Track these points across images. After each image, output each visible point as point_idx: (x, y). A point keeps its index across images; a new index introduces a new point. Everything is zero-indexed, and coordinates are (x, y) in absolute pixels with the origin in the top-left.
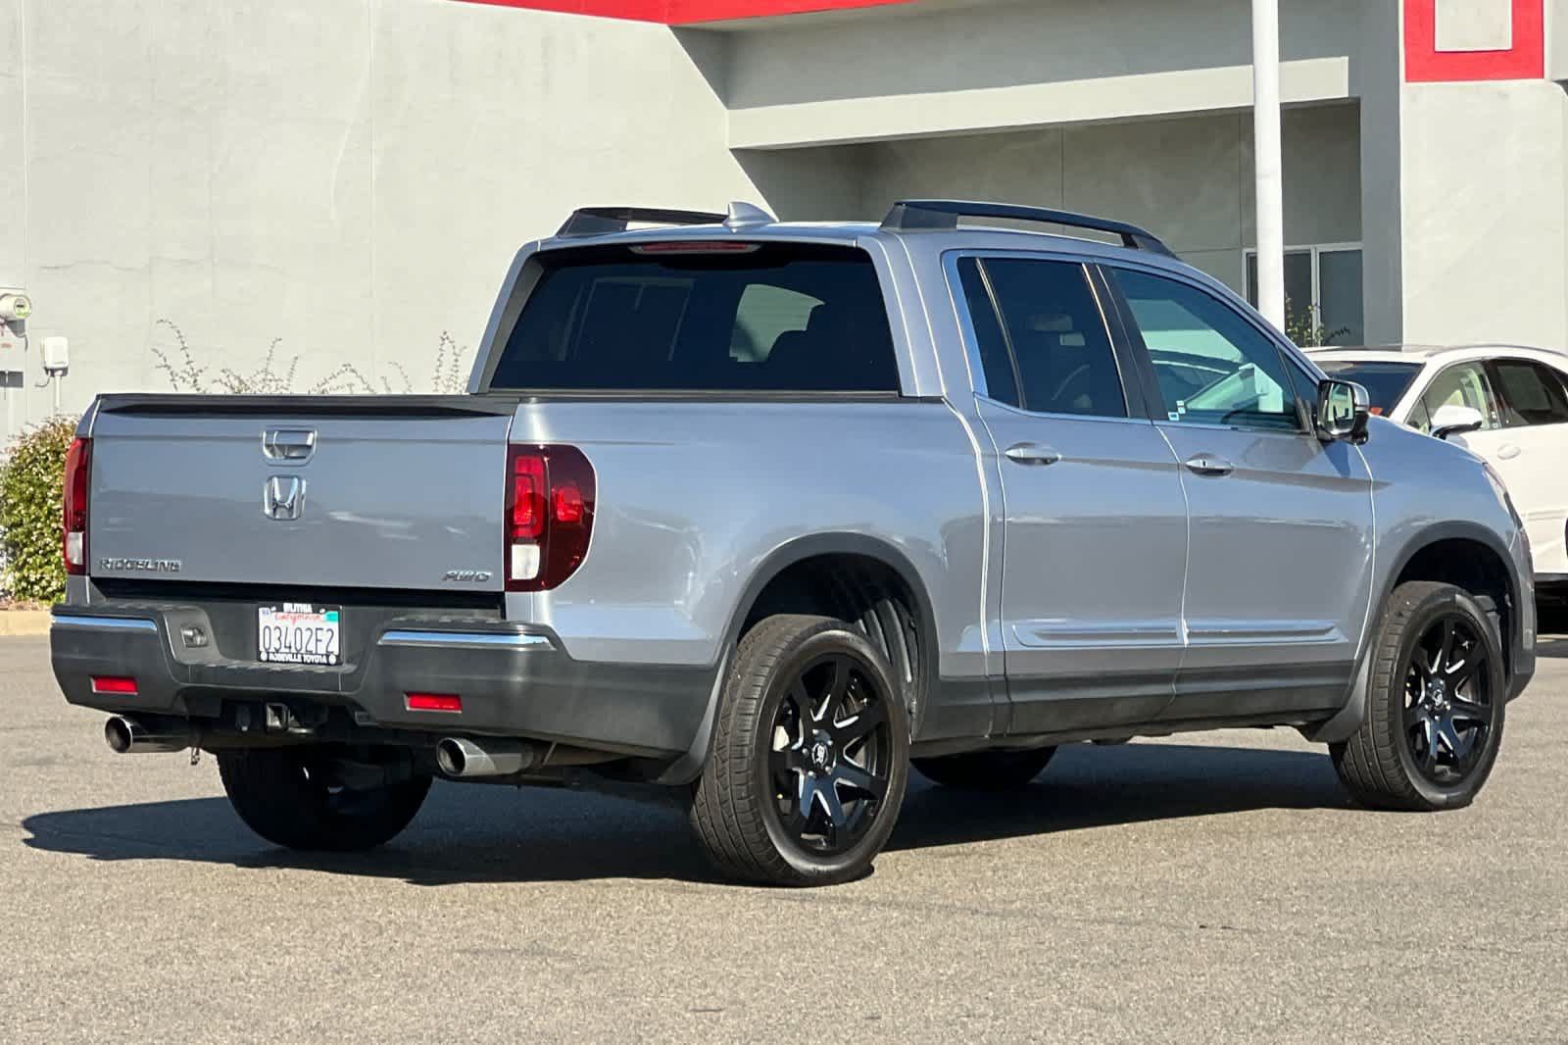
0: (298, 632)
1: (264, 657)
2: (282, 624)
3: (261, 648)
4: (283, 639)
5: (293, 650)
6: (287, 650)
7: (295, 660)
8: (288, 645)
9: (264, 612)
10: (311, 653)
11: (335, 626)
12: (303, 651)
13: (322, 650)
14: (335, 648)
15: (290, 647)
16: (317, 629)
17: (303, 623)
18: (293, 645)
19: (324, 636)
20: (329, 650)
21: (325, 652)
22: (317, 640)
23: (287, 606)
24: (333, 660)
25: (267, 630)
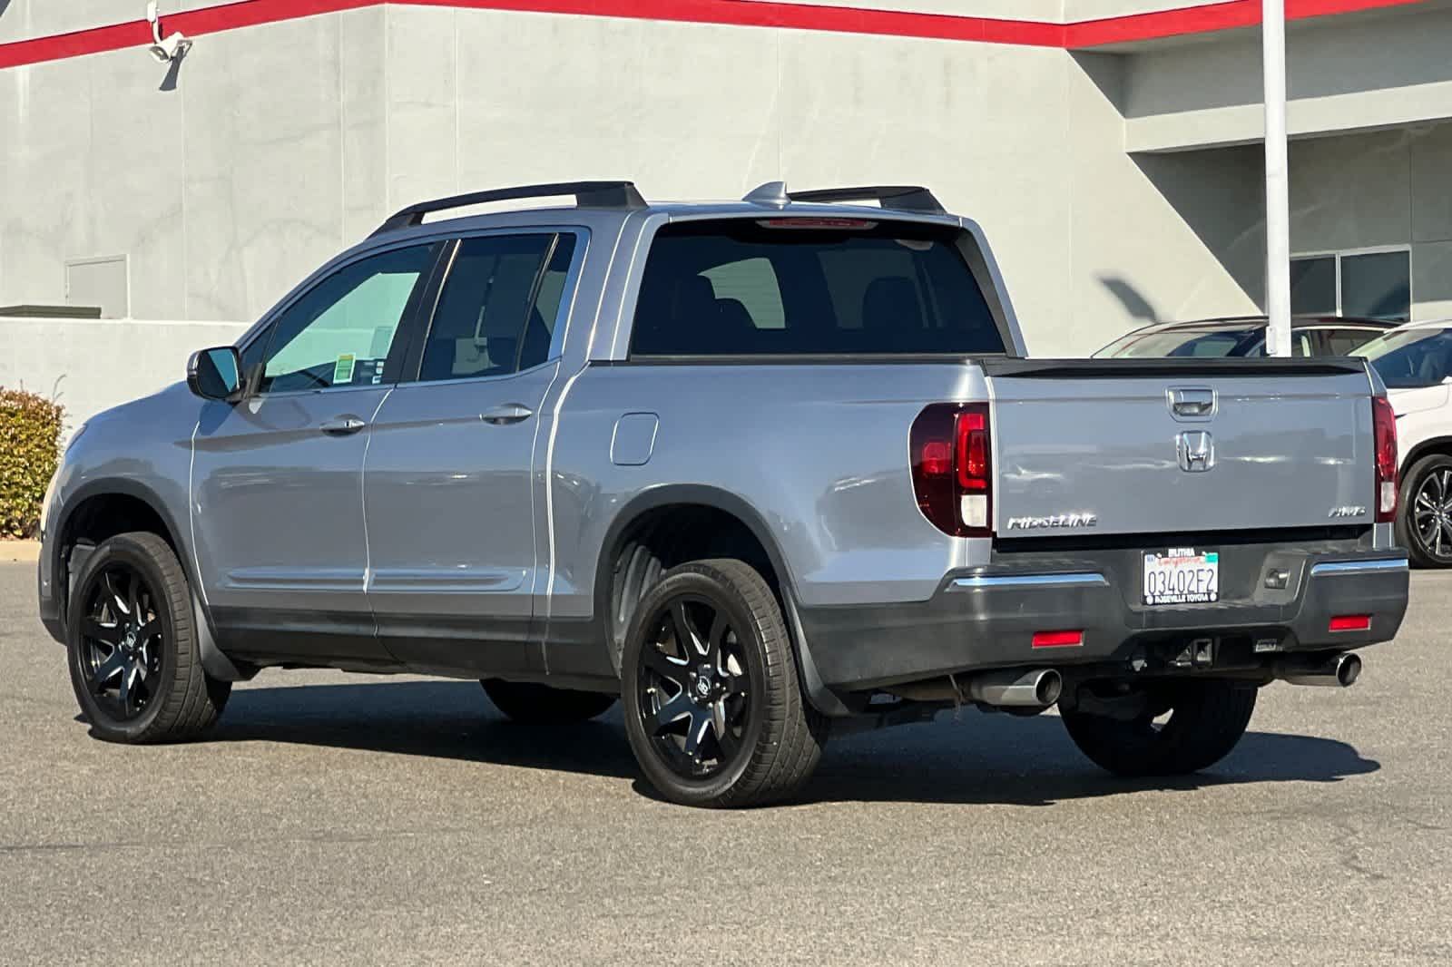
0: (1181, 575)
1: (1150, 600)
2: (1167, 568)
3: (1146, 593)
4: (1167, 583)
5: (1177, 592)
6: (1171, 592)
7: (1180, 601)
8: (1171, 587)
9: (1148, 560)
10: (1193, 593)
11: (1215, 566)
12: (1186, 592)
13: (1203, 588)
14: (1214, 586)
15: (1173, 590)
16: (1199, 571)
17: (1185, 567)
18: (1176, 587)
19: (1205, 576)
20: (1210, 588)
21: (1205, 591)
22: (1198, 580)
23: (1172, 551)
24: (1213, 597)
25: (1152, 576)
